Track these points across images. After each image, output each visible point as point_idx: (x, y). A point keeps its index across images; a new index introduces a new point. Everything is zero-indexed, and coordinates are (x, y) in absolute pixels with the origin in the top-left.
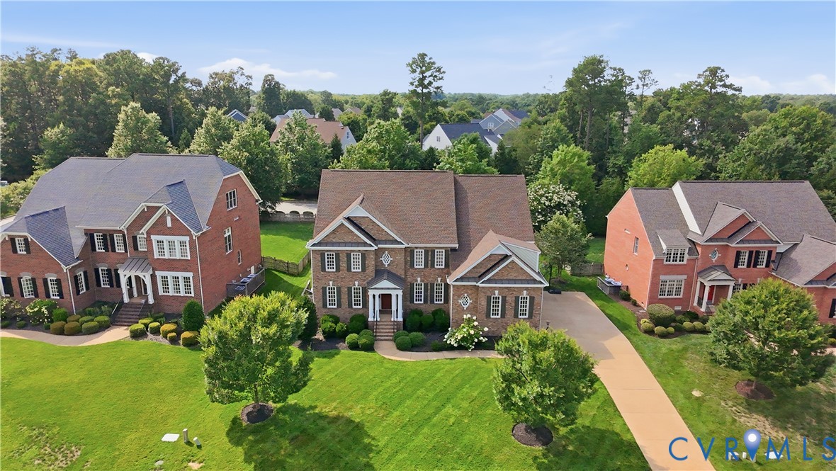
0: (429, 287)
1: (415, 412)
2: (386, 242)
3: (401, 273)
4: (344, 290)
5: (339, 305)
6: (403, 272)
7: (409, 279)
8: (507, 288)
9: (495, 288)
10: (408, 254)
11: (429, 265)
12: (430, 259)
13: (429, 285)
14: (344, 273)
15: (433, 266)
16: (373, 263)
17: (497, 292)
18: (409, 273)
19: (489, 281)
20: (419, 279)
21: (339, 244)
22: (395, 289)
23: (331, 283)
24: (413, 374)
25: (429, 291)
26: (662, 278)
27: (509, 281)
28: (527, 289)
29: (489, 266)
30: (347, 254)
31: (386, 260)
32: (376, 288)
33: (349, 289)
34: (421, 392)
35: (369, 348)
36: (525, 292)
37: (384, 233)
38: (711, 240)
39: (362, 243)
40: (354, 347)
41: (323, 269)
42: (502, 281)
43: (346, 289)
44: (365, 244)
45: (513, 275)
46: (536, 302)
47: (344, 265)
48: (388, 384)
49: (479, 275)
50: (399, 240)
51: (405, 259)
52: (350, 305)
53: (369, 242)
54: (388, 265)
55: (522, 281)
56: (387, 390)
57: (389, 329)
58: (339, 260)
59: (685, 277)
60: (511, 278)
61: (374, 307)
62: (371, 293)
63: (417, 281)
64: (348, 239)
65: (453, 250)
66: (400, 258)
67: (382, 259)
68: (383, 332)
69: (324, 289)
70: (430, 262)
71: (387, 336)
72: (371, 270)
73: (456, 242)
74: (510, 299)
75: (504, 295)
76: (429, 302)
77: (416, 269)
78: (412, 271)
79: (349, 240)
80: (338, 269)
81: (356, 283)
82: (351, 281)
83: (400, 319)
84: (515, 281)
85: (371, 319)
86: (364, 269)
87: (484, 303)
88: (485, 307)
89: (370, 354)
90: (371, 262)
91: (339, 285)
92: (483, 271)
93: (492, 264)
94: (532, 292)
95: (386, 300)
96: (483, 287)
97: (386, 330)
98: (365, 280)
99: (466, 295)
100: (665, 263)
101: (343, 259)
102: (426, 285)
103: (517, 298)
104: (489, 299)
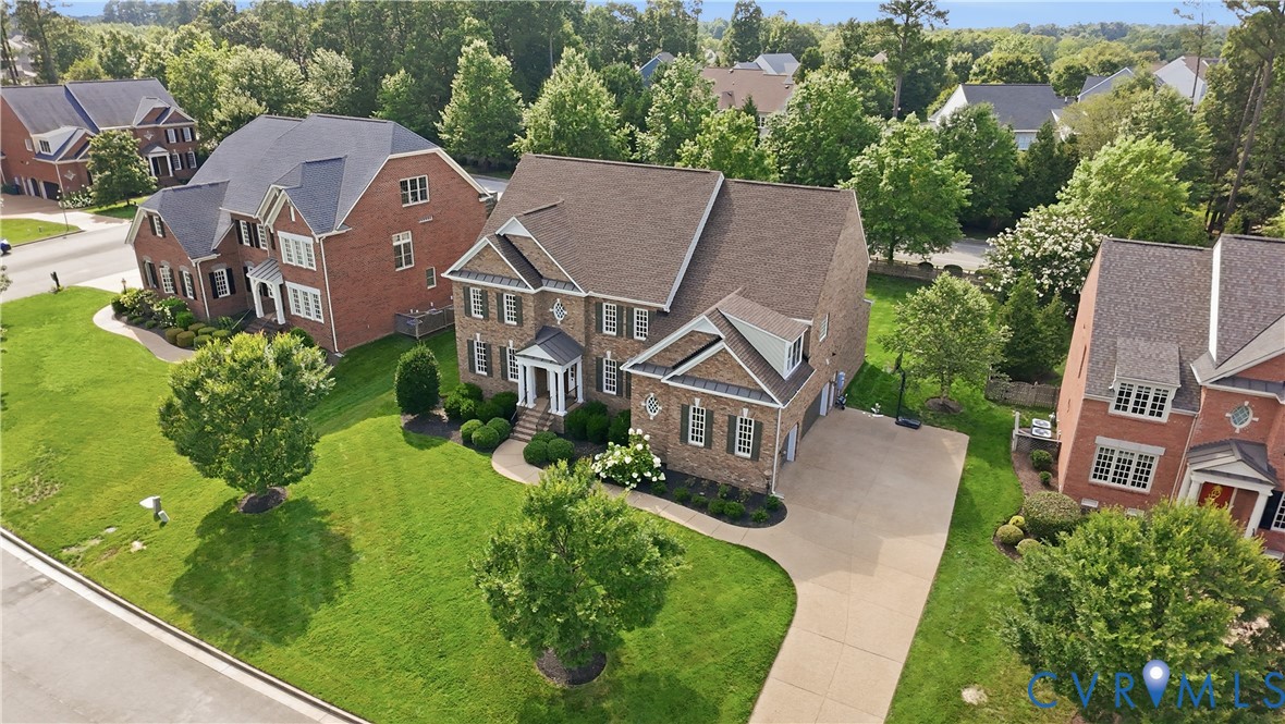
2: (555, 283)
3: (580, 338)
6: (584, 338)
7: (595, 351)
8: (715, 397)
9: (696, 394)
10: (592, 308)
11: (625, 333)
12: (626, 322)
14: (494, 323)
16: (535, 314)
17: (697, 401)
18: (594, 341)
19: (683, 378)
20: (609, 353)
22: (551, 362)
23: (478, 335)
26: (1102, 441)
27: (716, 384)
28: (749, 406)
29: (690, 352)
30: (498, 294)
31: (558, 314)
33: (503, 351)
35: (488, 446)
36: (746, 411)
38: (1232, 380)
42: (705, 383)
43: (498, 350)
45: (725, 376)
46: (765, 433)
47: (494, 311)
49: (674, 364)
51: (588, 316)
54: (562, 322)
55: (739, 390)
59: (1161, 451)
63: (605, 355)
64: (498, 270)
68: (527, 428)
69: (471, 344)
70: (625, 327)
71: (526, 434)
74: (720, 418)
75: (710, 408)
76: (624, 395)
77: (606, 335)
78: (599, 338)
79: (500, 273)
82: (503, 337)
83: (562, 412)
84: (728, 387)
85: (521, 404)
87: (676, 415)
89: (481, 457)
91: (489, 341)
92: (679, 359)
93: (696, 348)
94: (758, 413)
96: (673, 387)
97: (532, 426)
98: (522, 340)
100: (1112, 410)
101: (493, 301)
103: (733, 419)
104: (685, 410)
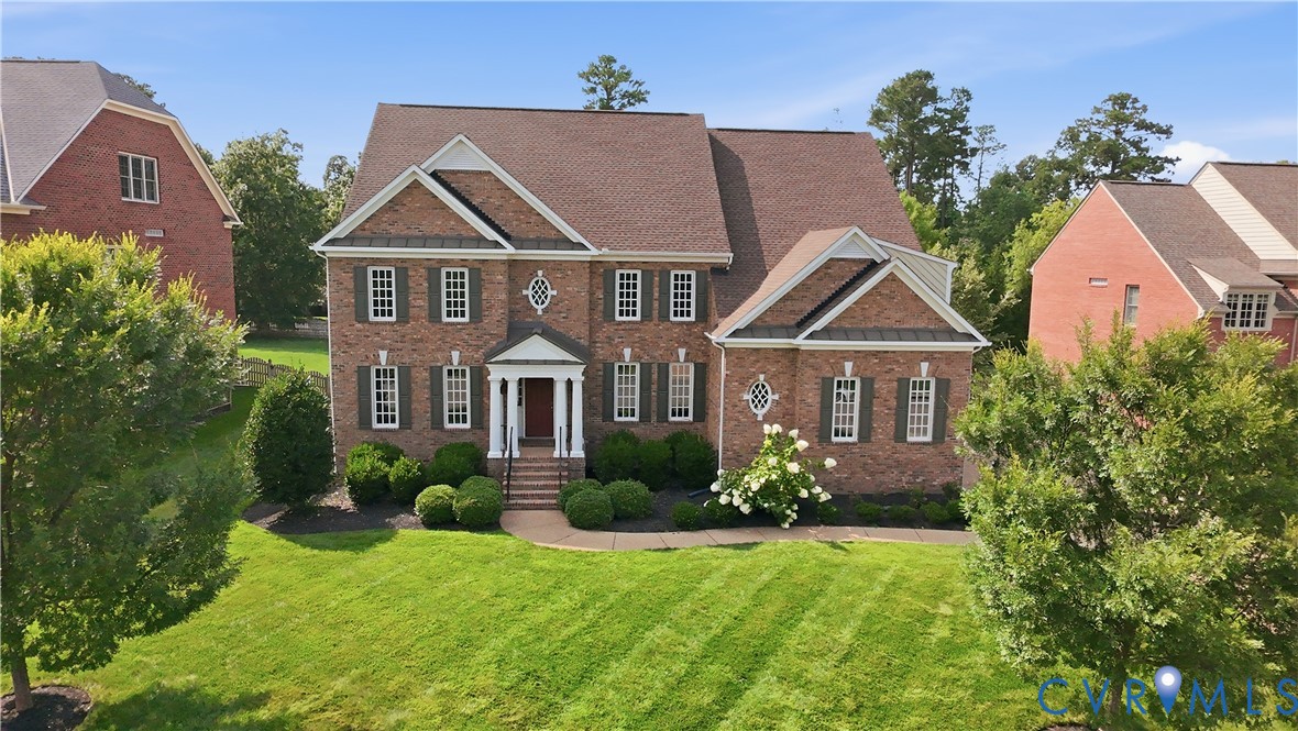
0: (655, 376)
4: (421, 376)
5: (406, 423)
7: (601, 352)
8: (876, 354)
10: (599, 280)
11: (655, 313)
12: (656, 295)
13: (655, 369)
14: (419, 326)
15: (664, 317)
16: (503, 296)
17: (848, 366)
18: (600, 336)
19: (827, 333)
20: (627, 352)
21: (406, 240)
22: (564, 362)
23: (383, 355)
25: (654, 387)
27: (881, 334)
28: (929, 356)
29: (826, 293)
30: (429, 270)
31: (539, 296)
32: (508, 362)
33: (435, 373)
35: (485, 520)
36: (925, 366)
37: (533, 219)
39: (472, 239)
41: (361, 316)
44: (480, 241)
45: (893, 317)
46: (952, 396)
47: (420, 303)
50: (576, 237)
52: (437, 423)
53: (491, 235)
54: (545, 310)
55: (916, 334)
57: (546, 478)
58: (407, 288)
60: (886, 324)
61: (505, 421)
62: (496, 374)
63: (621, 357)
64: (435, 226)
65: (718, 270)
66: (579, 288)
67: (529, 292)
68: (527, 487)
69: (363, 373)
70: (656, 304)
72: (495, 319)
73: (727, 249)
74: (884, 387)
75: (868, 374)
76: (654, 418)
77: (620, 323)
78: (607, 329)
79: (435, 229)
80: (403, 317)
81: (455, 355)
83: (578, 452)
85: (494, 453)
86: (476, 316)
87: (813, 398)
88: (816, 408)
89: (488, 537)
90: (497, 295)
91: (407, 360)
92: (810, 308)
93: (834, 286)
94: (943, 366)
95: (537, 393)
97: (536, 481)
99: (762, 377)
100: (1224, 328)
101: (419, 282)
102: (646, 369)
103: (903, 384)
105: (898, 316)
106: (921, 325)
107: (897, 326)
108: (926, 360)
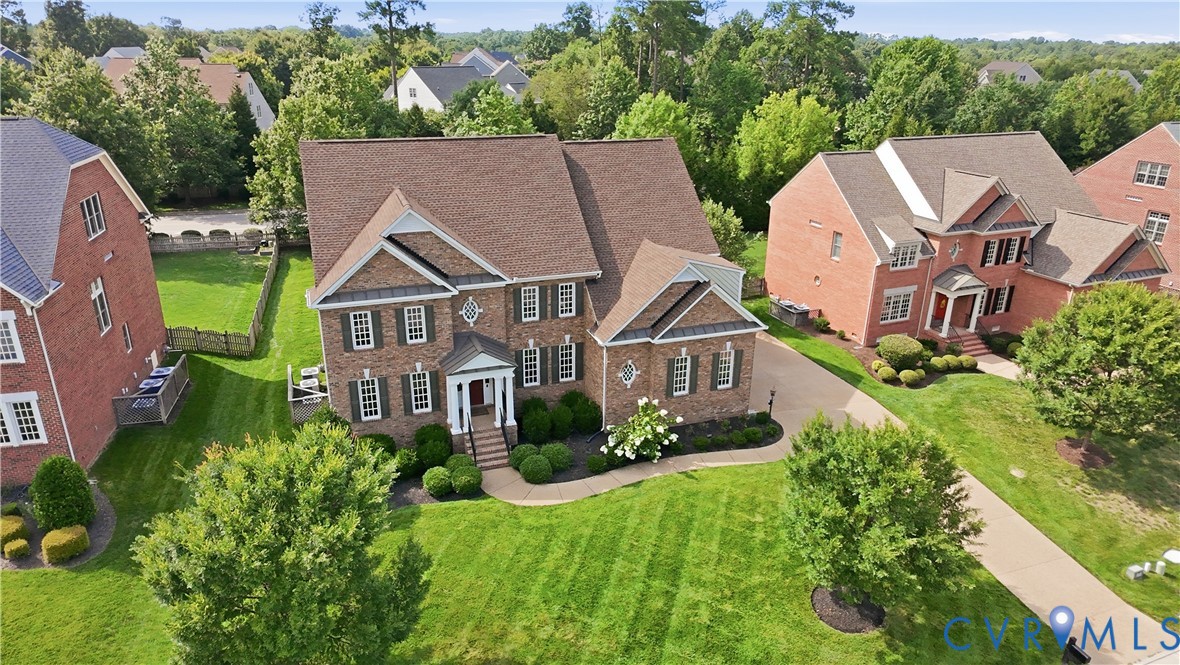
0: (550, 355)
1: (632, 613)
2: (469, 279)
3: (498, 334)
4: (395, 383)
5: (386, 413)
6: (503, 333)
7: (513, 345)
9: (682, 344)
11: (549, 314)
12: (549, 302)
13: (549, 350)
14: (391, 349)
15: (555, 315)
17: (684, 350)
20: (531, 342)
21: (378, 292)
22: (500, 367)
23: (367, 372)
24: (587, 532)
25: (550, 362)
26: (888, 292)
27: (704, 328)
28: (731, 338)
29: (670, 306)
30: (396, 310)
31: (471, 313)
32: (463, 372)
33: (405, 379)
34: (619, 565)
35: (475, 492)
36: (729, 344)
37: (464, 262)
38: (954, 227)
39: (426, 285)
40: (445, 493)
41: (348, 347)
42: (694, 330)
43: (398, 381)
44: (432, 287)
45: (711, 317)
46: (745, 358)
47: (390, 334)
48: (549, 564)
49: (653, 323)
50: (494, 271)
51: (506, 306)
52: (408, 410)
53: (439, 281)
54: (475, 323)
55: (725, 326)
56: (555, 576)
57: (496, 444)
58: (380, 324)
59: (915, 288)
60: (705, 322)
61: (456, 401)
62: (451, 383)
63: (527, 345)
64: (398, 279)
65: (591, 281)
66: (498, 306)
67: (462, 312)
68: (485, 453)
70: (549, 308)
71: (496, 459)
72: (445, 336)
73: (596, 266)
74: (705, 360)
75: (696, 353)
76: (550, 382)
77: (525, 324)
78: (517, 328)
79: (399, 283)
80: (379, 343)
81: (419, 366)
82: (407, 363)
83: (511, 422)
84: (714, 327)
85: (455, 431)
86: (432, 337)
87: (663, 373)
88: (664, 378)
89: (482, 502)
90: (445, 323)
91: (384, 373)
93: (674, 300)
94: (739, 343)
96: (661, 345)
97: (492, 448)
98: (435, 358)
99: (630, 362)
100: (892, 269)
101: (389, 320)
102: (544, 352)
104: (671, 363)
105: (715, 315)
106: (727, 320)
107: (713, 322)
108: (729, 340)
